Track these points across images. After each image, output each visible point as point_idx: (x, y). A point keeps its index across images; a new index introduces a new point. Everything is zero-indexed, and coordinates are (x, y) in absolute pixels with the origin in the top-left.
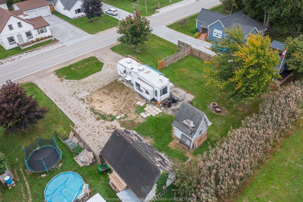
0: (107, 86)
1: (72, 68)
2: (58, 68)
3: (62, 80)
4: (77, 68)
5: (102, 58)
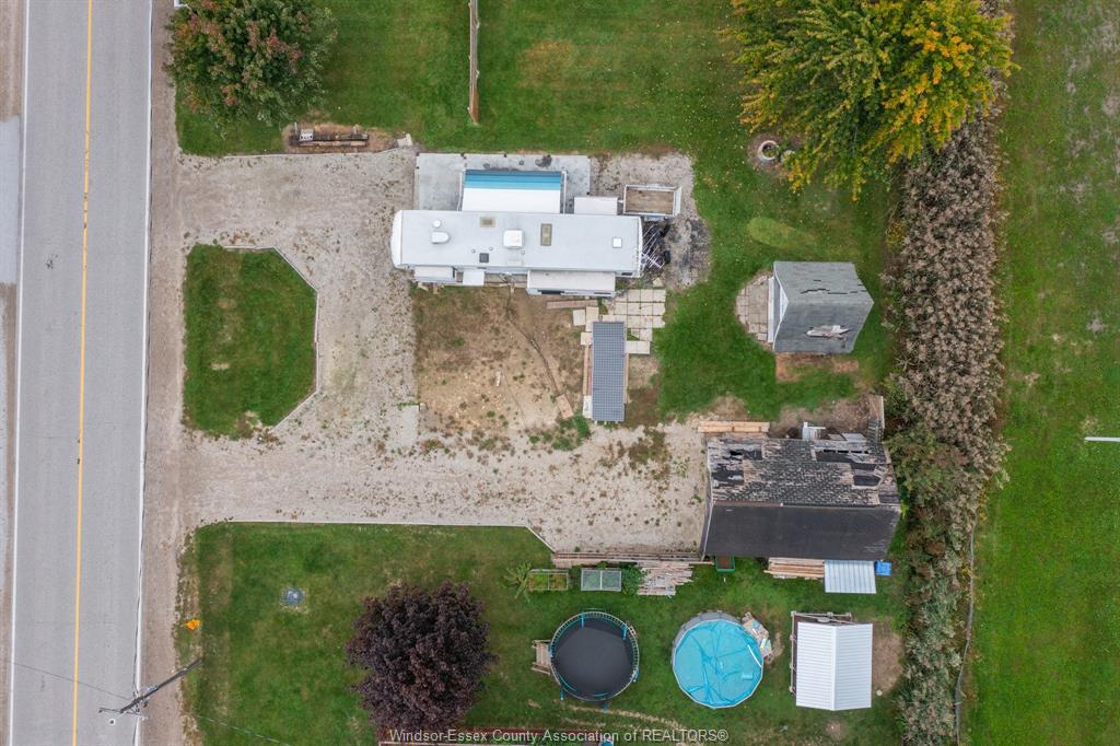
1: (216, 367)
2: (177, 408)
3: (268, 438)
4: (228, 352)
5: (231, 228)
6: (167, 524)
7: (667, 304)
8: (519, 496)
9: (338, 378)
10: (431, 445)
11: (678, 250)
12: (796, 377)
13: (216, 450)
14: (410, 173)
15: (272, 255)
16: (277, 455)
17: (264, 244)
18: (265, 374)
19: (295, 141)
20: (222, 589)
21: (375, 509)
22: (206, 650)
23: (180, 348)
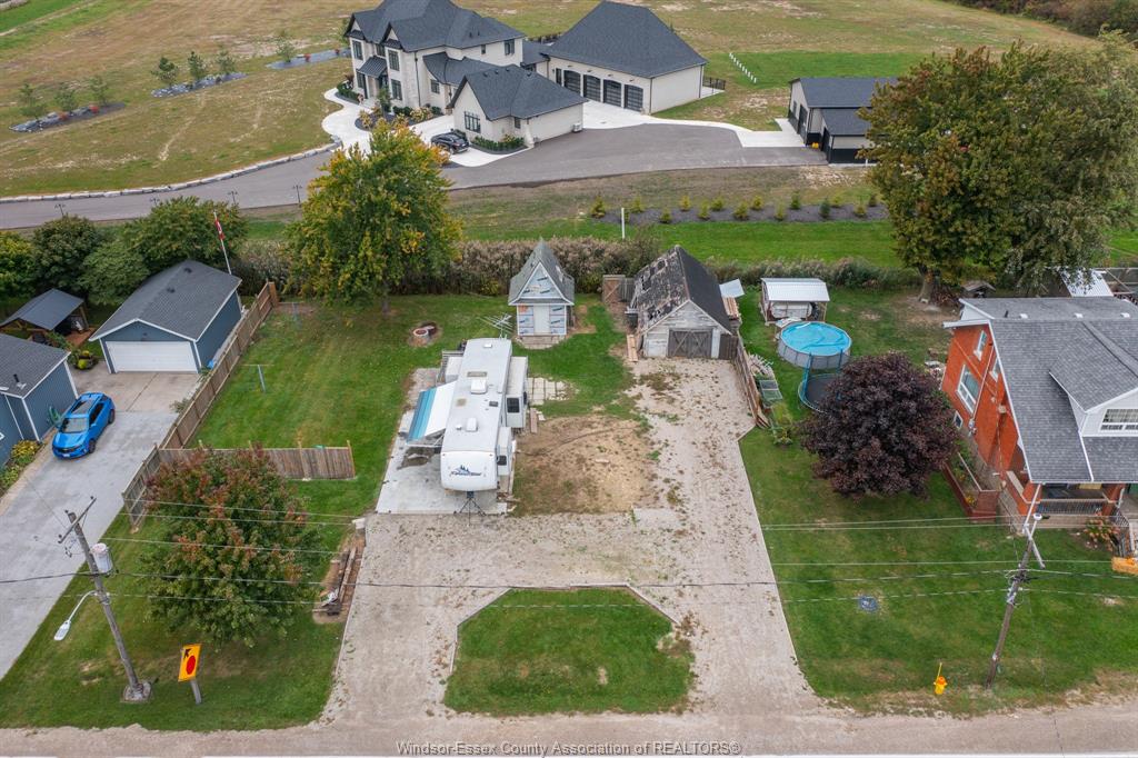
0: (562, 511)
1: (604, 680)
2: (662, 721)
3: (687, 625)
4: (586, 668)
7: (534, 377)
8: (711, 446)
10: (672, 499)
12: (592, 324)
13: (711, 671)
14: (391, 517)
15: (466, 628)
16: (704, 614)
17: (452, 636)
18: (611, 631)
19: (334, 610)
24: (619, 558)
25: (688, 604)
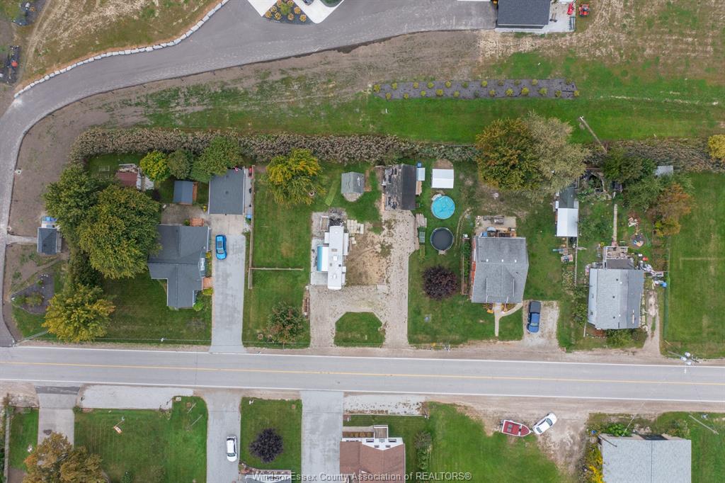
0: (358, 284)
1: (366, 339)
2: (377, 349)
3: (385, 325)
4: (362, 335)
5: (330, 334)
6: (408, 352)
7: (350, 219)
8: (401, 259)
9: (370, 306)
10: (387, 282)
11: (337, 217)
12: (370, 186)
13: (388, 339)
14: (316, 286)
15: (337, 323)
16: (390, 323)
17: (334, 326)
18: (368, 325)
19: (307, 317)
20: (425, 337)
21: (404, 296)
22: (441, 341)
23: (362, 348)
24: (372, 303)
25: (387, 318)
